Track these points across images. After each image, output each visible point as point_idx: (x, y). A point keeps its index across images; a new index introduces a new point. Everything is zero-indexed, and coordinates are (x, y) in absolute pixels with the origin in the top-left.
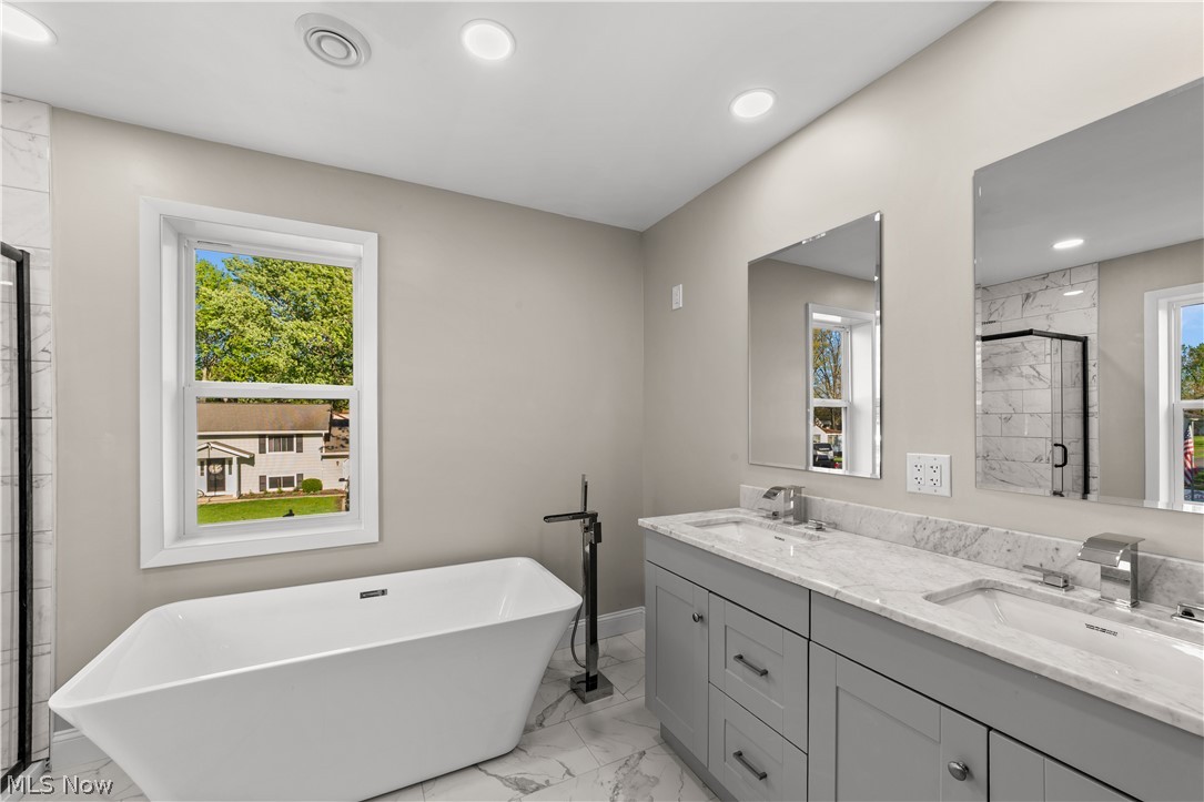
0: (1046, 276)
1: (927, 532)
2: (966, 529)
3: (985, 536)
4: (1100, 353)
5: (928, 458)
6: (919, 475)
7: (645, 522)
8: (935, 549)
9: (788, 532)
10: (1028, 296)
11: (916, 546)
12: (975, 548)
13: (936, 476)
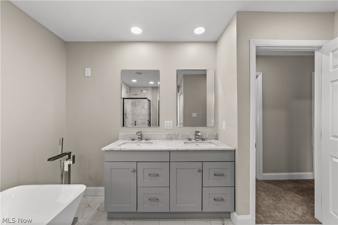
0: (144, 87)
1: (169, 136)
2: (176, 134)
3: (179, 135)
4: (152, 104)
5: (168, 122)
6: (167, 125)
7: (103, 149)
8: (171, 139)
9: (141, 143)
10: (142, 91)
11: (167, 140)
12: (177, 137)
13: (170, 125)
